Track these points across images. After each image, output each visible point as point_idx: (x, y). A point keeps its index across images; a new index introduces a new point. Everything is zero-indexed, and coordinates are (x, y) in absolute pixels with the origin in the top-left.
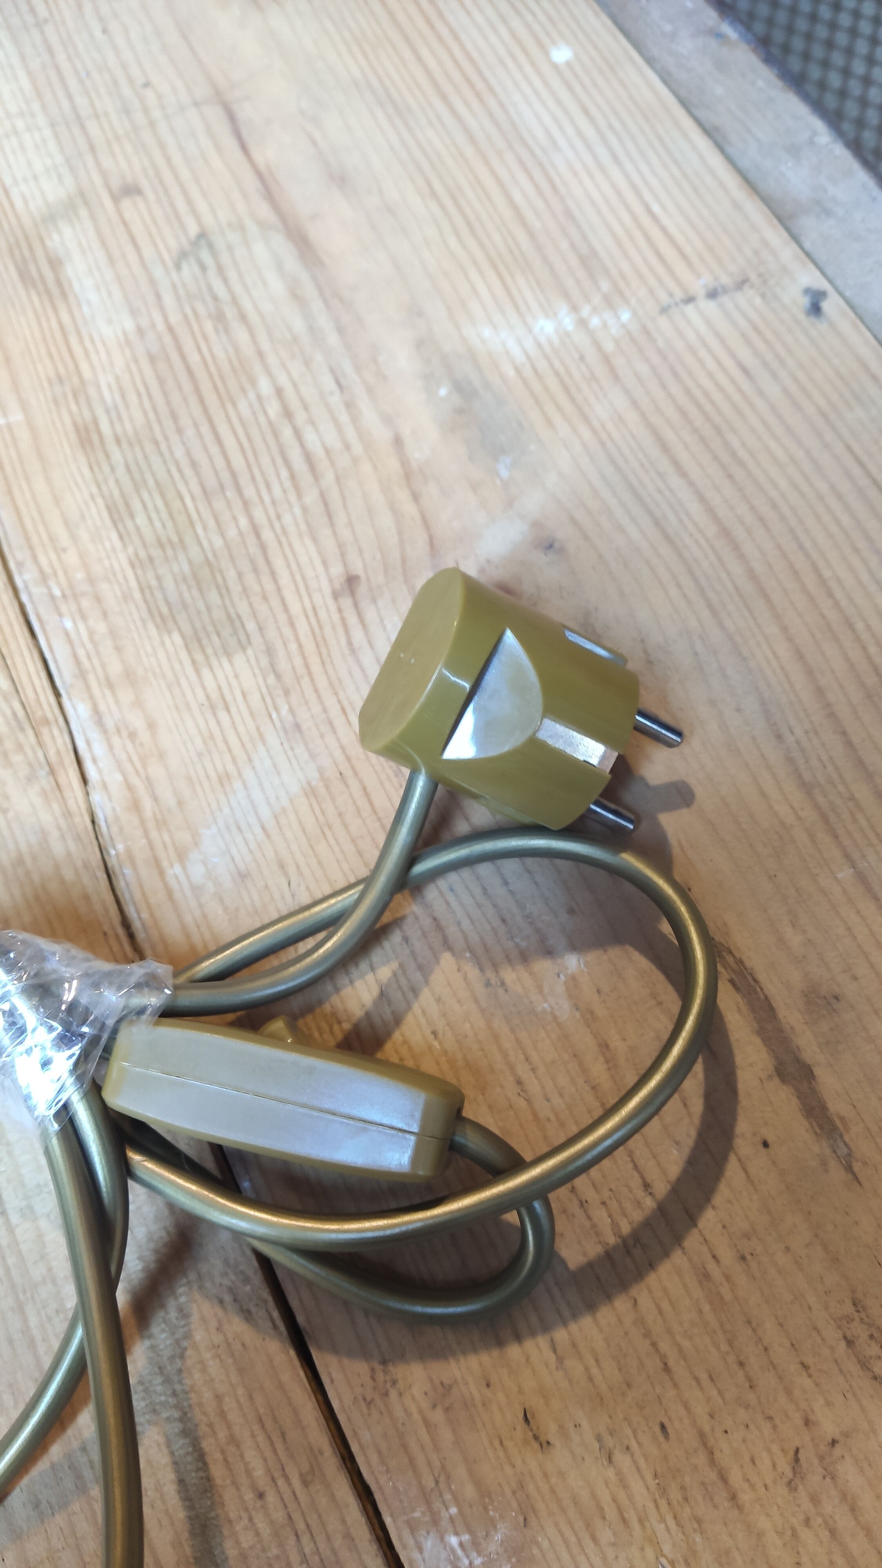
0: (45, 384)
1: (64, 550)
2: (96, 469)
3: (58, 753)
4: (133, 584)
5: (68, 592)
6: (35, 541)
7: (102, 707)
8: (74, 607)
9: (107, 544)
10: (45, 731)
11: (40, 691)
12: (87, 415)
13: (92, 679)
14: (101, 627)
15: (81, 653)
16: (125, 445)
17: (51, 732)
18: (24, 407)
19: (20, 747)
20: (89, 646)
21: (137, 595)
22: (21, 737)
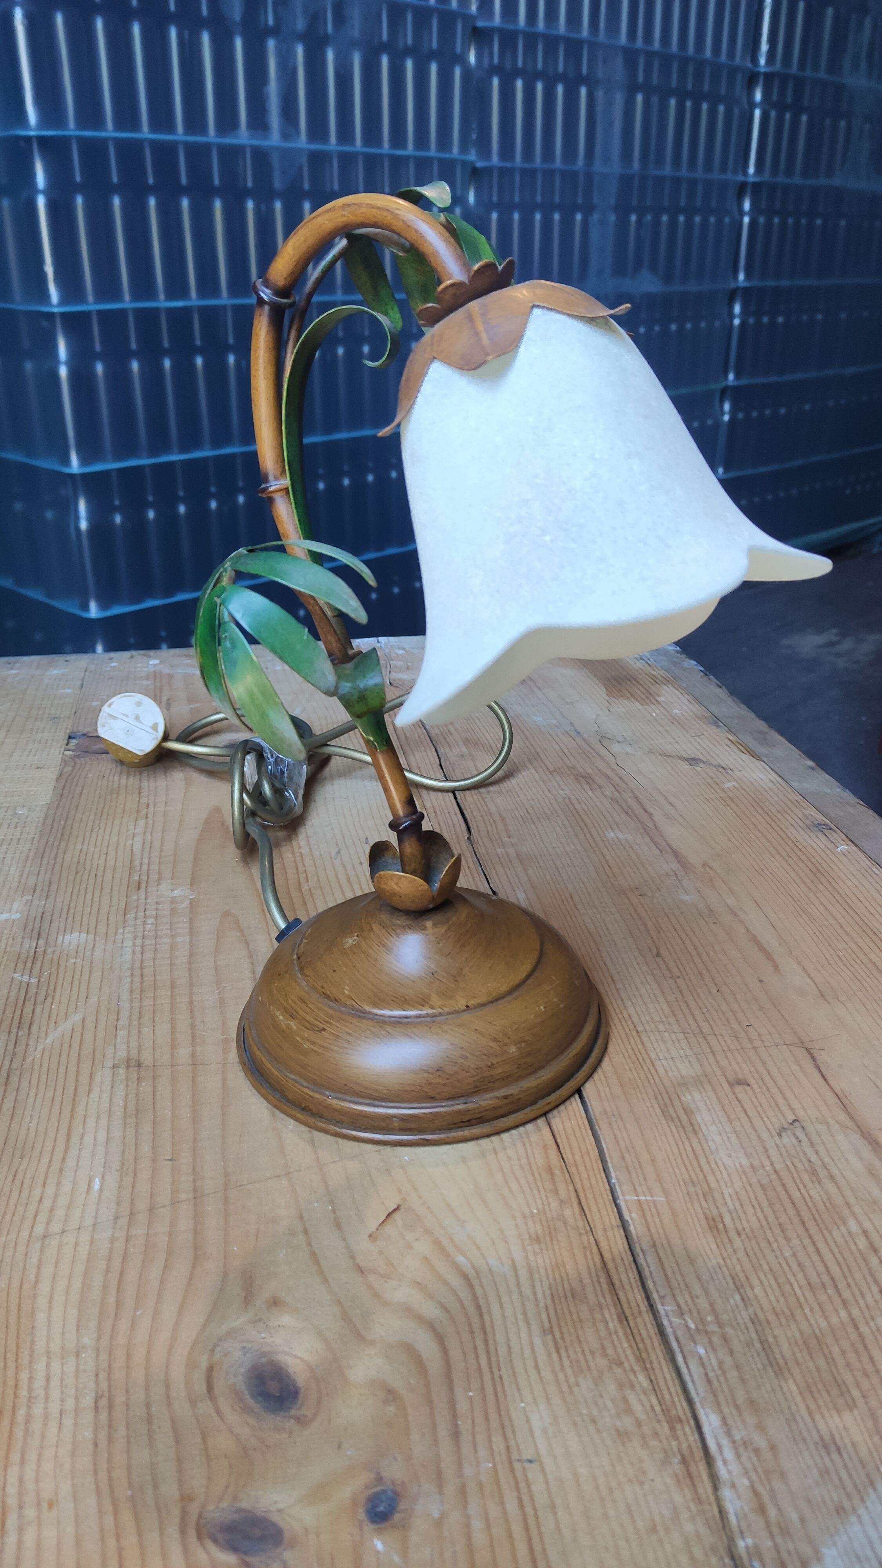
0: (682, 1183)
1: (698, 1297)
2: (721, 1247)
3: (690, 1447)
4: (754, 1336)
5: (700, 1327)
6: (674, 1284)
7: (730, 1422)
8: (705, 1340)
9: (732, 1301)
10: (678, 1427)
11: (674, 1394)
12: (715, 1211)
13: (721, 1398)
14: (728, 1360)
15: (711, 1375)
16: (743, 1237)
17: (683, 1429)
18: (665, 1192)
19: (656, 1435)
20: (719, 1372)
21: (758, 1345)
22: (657, 1426)
